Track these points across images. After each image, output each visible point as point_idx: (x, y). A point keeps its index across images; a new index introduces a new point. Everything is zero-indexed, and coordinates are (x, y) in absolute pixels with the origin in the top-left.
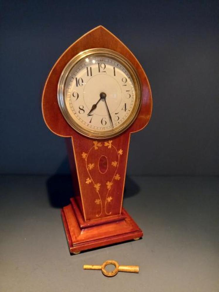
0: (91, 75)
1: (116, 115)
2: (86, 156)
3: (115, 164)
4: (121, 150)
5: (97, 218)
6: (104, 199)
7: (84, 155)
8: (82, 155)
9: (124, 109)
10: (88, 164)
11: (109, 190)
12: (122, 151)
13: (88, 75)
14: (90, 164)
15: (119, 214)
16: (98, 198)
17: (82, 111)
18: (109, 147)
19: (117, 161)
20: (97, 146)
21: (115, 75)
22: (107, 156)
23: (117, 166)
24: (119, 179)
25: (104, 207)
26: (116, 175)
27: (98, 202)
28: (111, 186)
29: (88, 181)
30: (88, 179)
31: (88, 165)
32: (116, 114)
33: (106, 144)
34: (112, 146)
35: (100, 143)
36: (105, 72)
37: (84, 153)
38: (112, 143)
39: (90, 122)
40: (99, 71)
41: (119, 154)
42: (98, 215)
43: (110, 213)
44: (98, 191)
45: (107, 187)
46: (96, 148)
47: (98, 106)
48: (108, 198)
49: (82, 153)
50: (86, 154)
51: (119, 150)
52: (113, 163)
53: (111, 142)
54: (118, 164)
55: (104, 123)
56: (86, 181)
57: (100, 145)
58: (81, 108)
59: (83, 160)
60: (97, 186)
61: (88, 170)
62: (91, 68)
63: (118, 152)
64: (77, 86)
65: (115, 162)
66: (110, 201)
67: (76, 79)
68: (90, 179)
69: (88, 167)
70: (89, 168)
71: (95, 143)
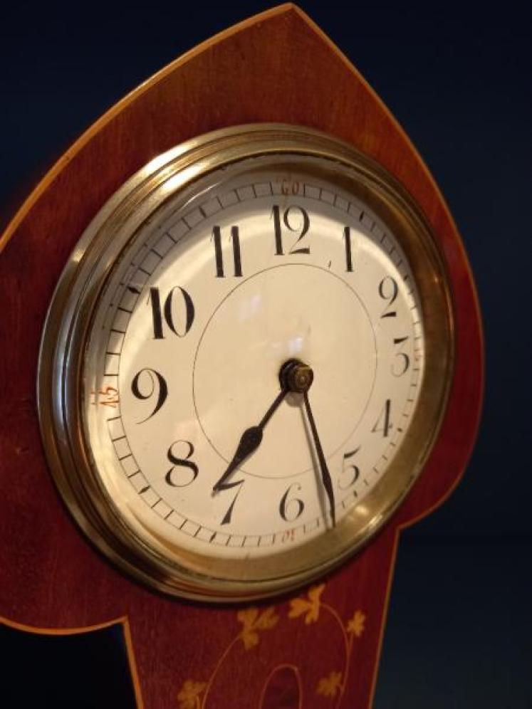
0: (238, 272)
1: (347, 460)
2: (201, 695)
3: (330, 685)
4: (357, 615)
7: (191, 694)
8: (181, 696)
9: (382, 425)
12: (363, 618)
13: (220, 273)
17: (182, 474)
18: (308, 620)
19: (340, 668)
20: (257, 631)
21: (349, 268)
23: (339, 691)
32: (347, 456)
33: (298, 606)
34: (321, 608)
35: (270, 611)
36: (306, 251)
37: (188, 684)
38: (322, 598)
39: (227, 519)
40: (279, 251)
41: (349, 634)
46: (250, 641)
47: (267, 432)
49: (180, 687)
50: (199, 688)
51: (348, 616)
52: (323, 682)
53: (317, 593)
54: (342, 682)
55: (292, 508)
57: (267, 620)
58: (181, 454)
62: (235, 231)
63: (346, 625)
64: (158, 333)
65: (333, 675)
67: (155, 294)
71: (248, 618)
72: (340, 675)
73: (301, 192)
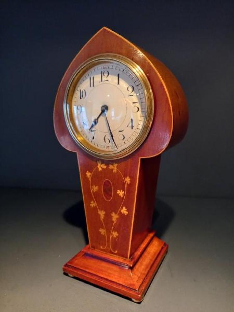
0: (93, 86)
1: (120, 133)
2: (90, 175)
3: (121, 193)
4: (128, 177)
5: (102, 250)
6: (108, 231)
7: (88, 174)
8: (87, 173)
9: (130, 125)
10: (92, 185)
11: (115, 223)
12: (129, 179)
13: (90, 86)
14: (94, 186)
15: (126, 257)
16: (103, 228)
18: (114, 171)
19: (124, 190)
20: (102, 168)
21: (119, 84)
22: (111, 181)
23: (123, 197)
24: (126, 214)
25: (108, 241)
26: (122, 208)
27: (103, 231)
28: (117, 219)
29: (93, 204)
30: (92, 202)
31: (92, 187)
32: (120, 131)
33: (111, 167)
34: (117, 170)
35: (104, 164)
36: (108, 80)
37: (88, 172)
38: (117, 167)
39: (93, 139)
40: (102, 80)
41: (126, 182)
42: (103, 248)
43: (116, 252)
44: (103, 219)
45: (112, 219)
46: (100, 169)
47: (99, 121)
48: (113, 232)
50: (90, 174)
51: (125, 176)
52: (119, 191)
53: (116, 165)
54: (124, 194)
55: (107, 141)
56: (90, 203)
57: (104, 166)
59: (88, 179)
60: (102, 214)
61: (92, 191)
62: (93, 78)
63: (125, 179)
64: (81, 98)
65: (121, 191)
66: (115, 237)
67: (80, 91)
68: (94, 202)
69: (92, 188)
70: (93, 190)
71: (99, 163)
72: (123, 192)
73: (108, 68)
